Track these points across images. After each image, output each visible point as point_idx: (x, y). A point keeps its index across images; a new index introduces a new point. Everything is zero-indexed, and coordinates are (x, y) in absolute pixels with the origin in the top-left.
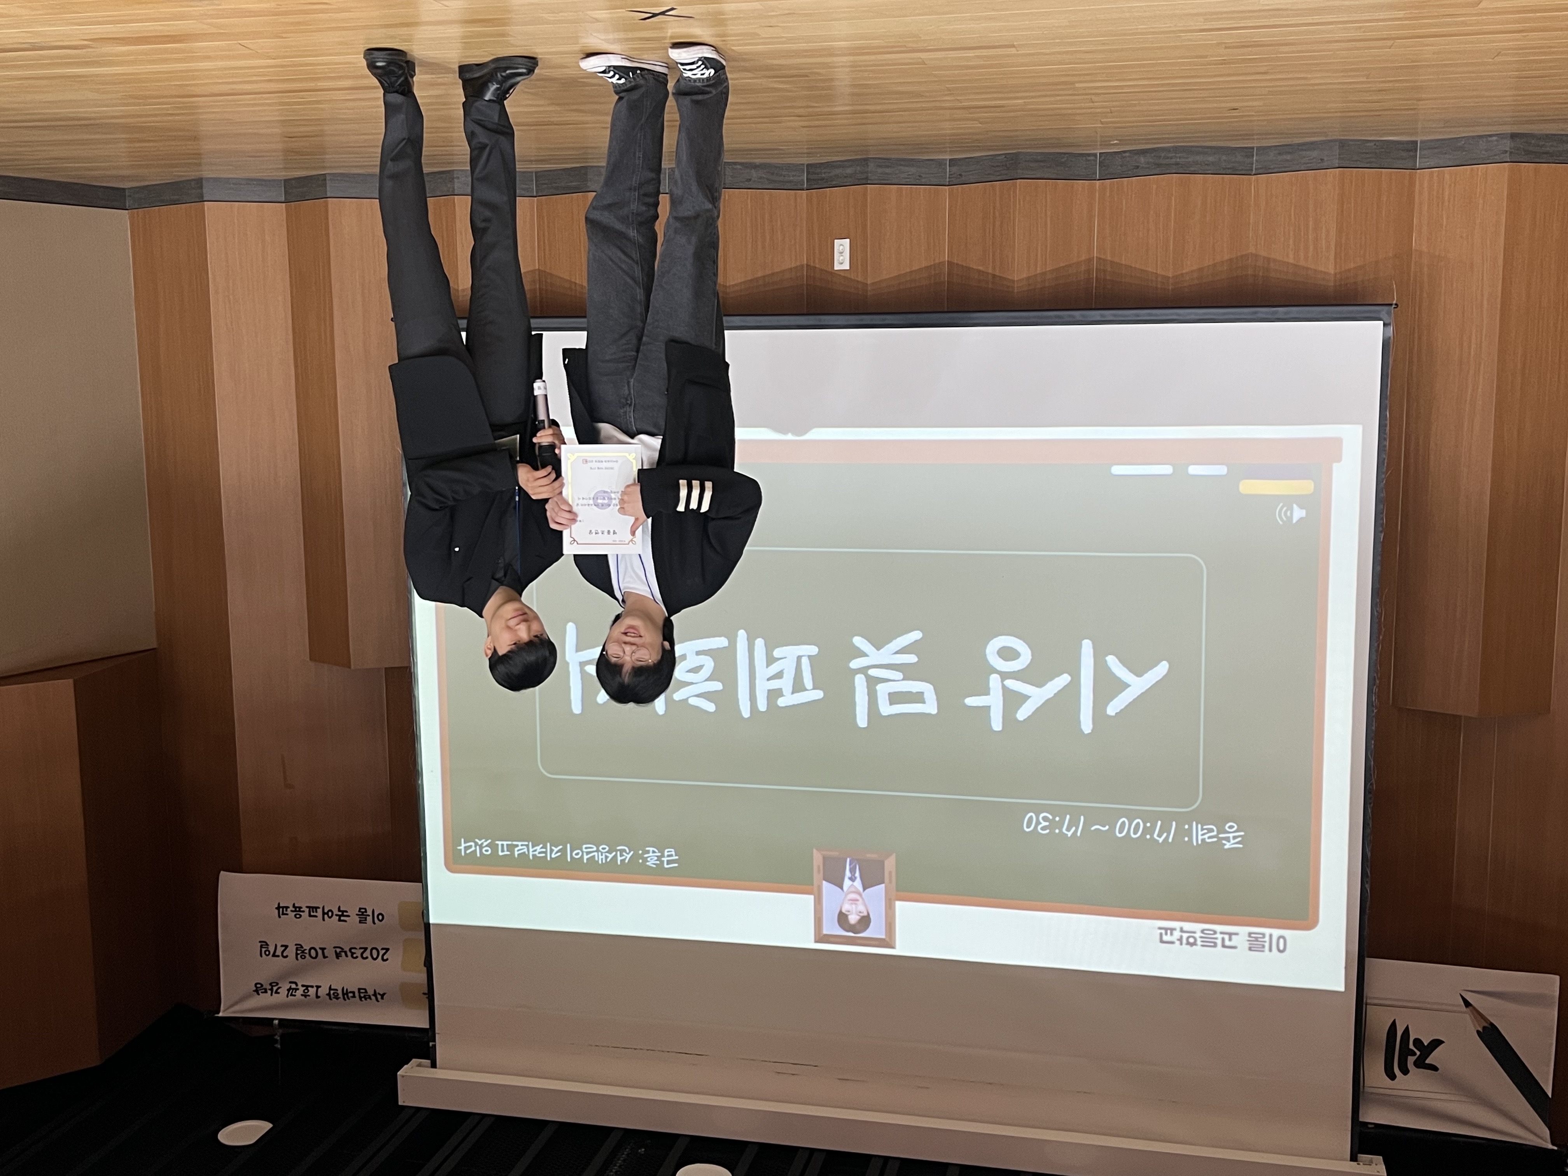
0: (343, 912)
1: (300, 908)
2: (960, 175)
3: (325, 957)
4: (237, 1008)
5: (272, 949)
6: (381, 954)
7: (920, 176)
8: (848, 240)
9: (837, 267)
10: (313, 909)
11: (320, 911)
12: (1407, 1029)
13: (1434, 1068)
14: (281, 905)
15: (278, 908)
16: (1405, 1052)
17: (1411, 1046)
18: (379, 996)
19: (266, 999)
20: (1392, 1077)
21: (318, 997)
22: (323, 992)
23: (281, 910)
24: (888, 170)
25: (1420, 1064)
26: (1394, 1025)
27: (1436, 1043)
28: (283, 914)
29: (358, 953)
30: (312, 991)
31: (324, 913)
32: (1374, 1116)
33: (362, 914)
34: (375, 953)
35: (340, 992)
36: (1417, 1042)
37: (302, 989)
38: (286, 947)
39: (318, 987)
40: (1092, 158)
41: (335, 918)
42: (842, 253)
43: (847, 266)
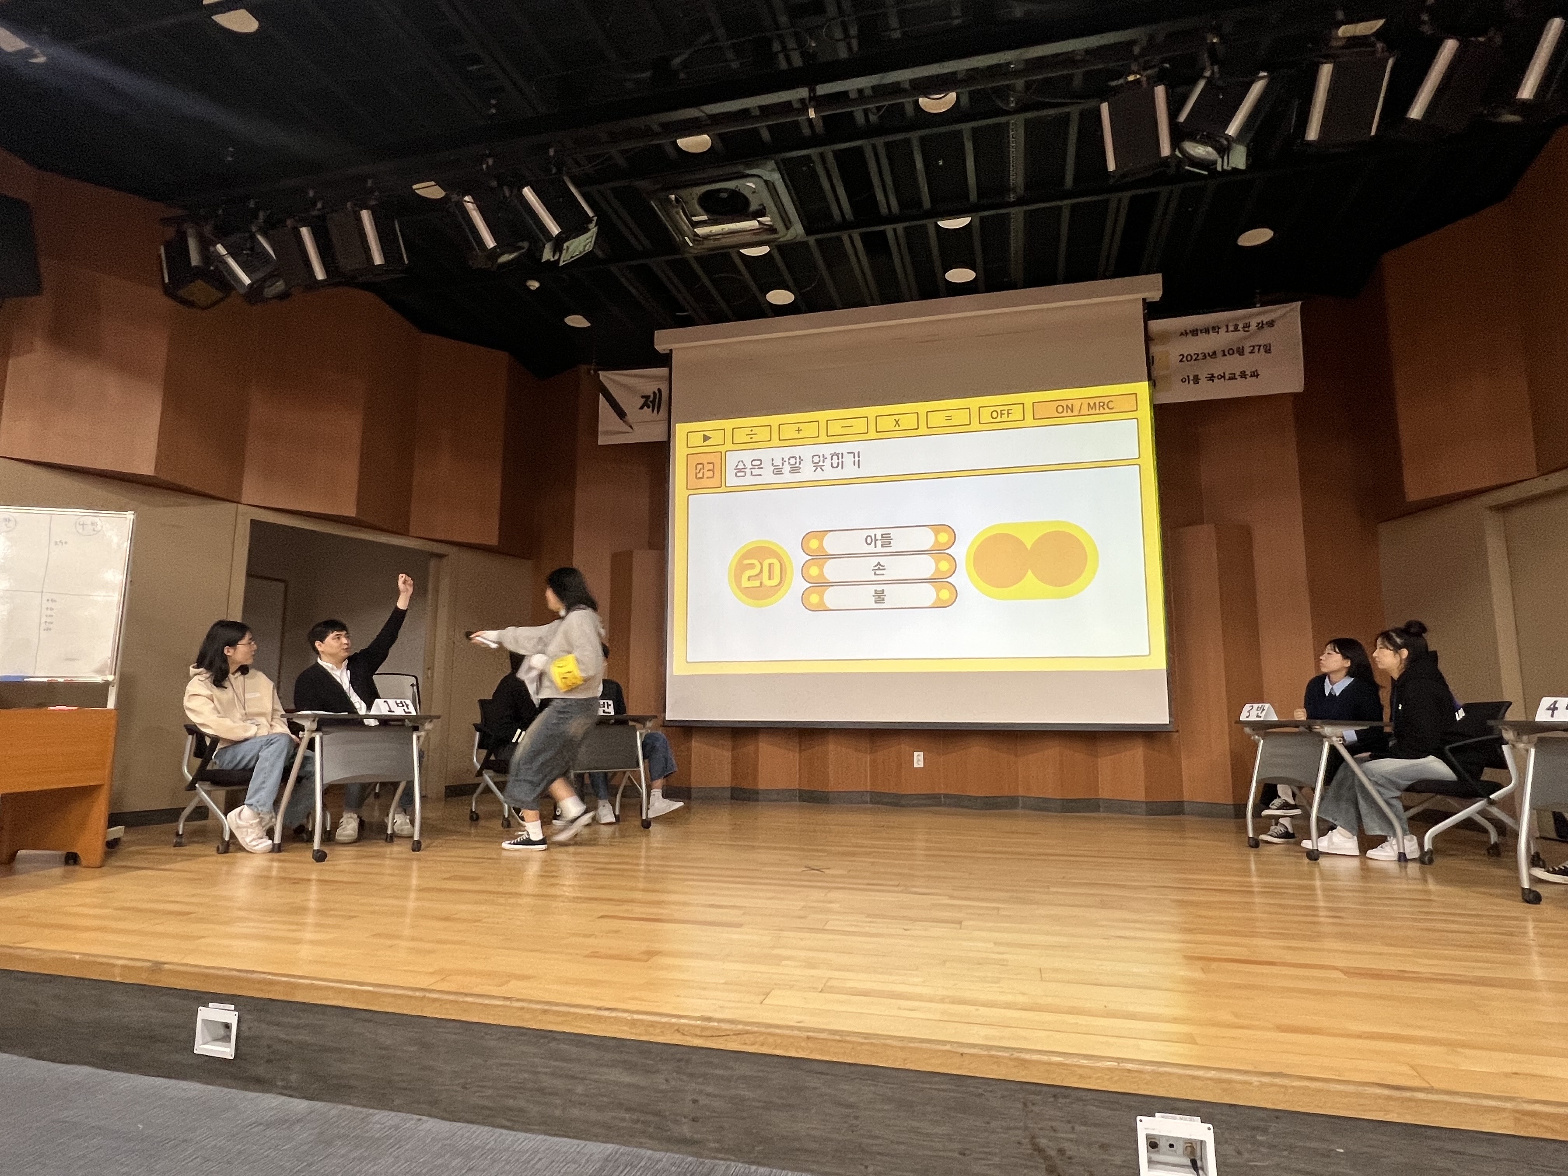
0: (1210, 380)
1: (1241, 378)
2: (861, 796)
3: (1224, 351)
4: (1288, 309)
5: (1262, 349)
6: (1183, 358)
9: (921, 753)
10: (1233, 377)
11: (1227, 377)
12: (653, 411)
13: (643, 397)
14: (1256, 377)
15: (1258, 375)
16: (653, 402)
17: (651, 404)
18: (1185, 334)
19: (1265, 318)
20: (659, 390)
21: (1227, 326)
22: (1223, 330)
23: (1255, 374)
25: (647, 397)
26: (658, 413)
27: (641, 408)
28: (1254, 372)
29: (1200, 356)
30: (1231, 328)
31: (1224, 377)
32: (664, 371)
33: (1196, 380)
34: (1189, 358)
35: (1211, 331)
36: (648, 407)
37: (1239, 328)
38: (1252, 352)
39: (1227, 331)
40: (799, 800)
41: (1216, 375)
42: (919, 760)
43: (916, 754)
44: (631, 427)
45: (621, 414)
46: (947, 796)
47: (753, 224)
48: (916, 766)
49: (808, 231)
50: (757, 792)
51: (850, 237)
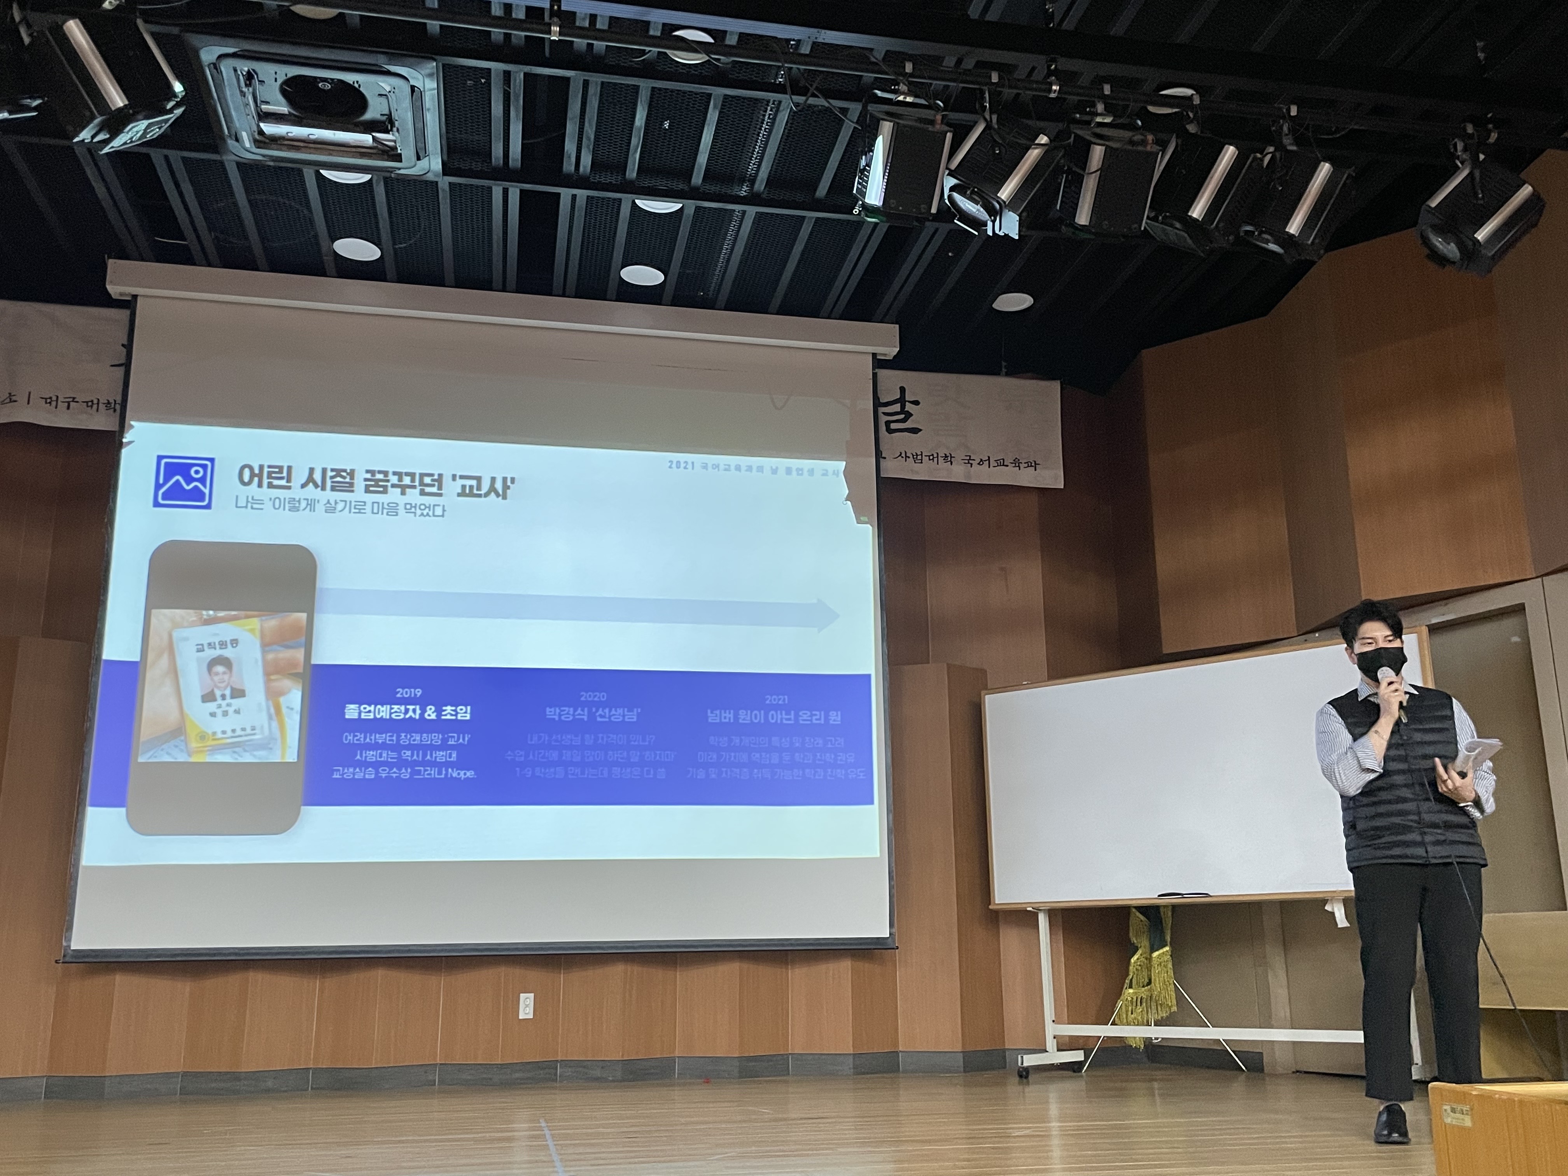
2: (426, 1072)
7: (459, 1071)
8: (520, 1017)
9: (531, 995)
24: (485, 1076)
40: (314, 1086)
42: (527, 1007)
43: (523, 996)
47: (366, 139)
48: (521, 1016)
49: (447, 170)
51: (506, 192)
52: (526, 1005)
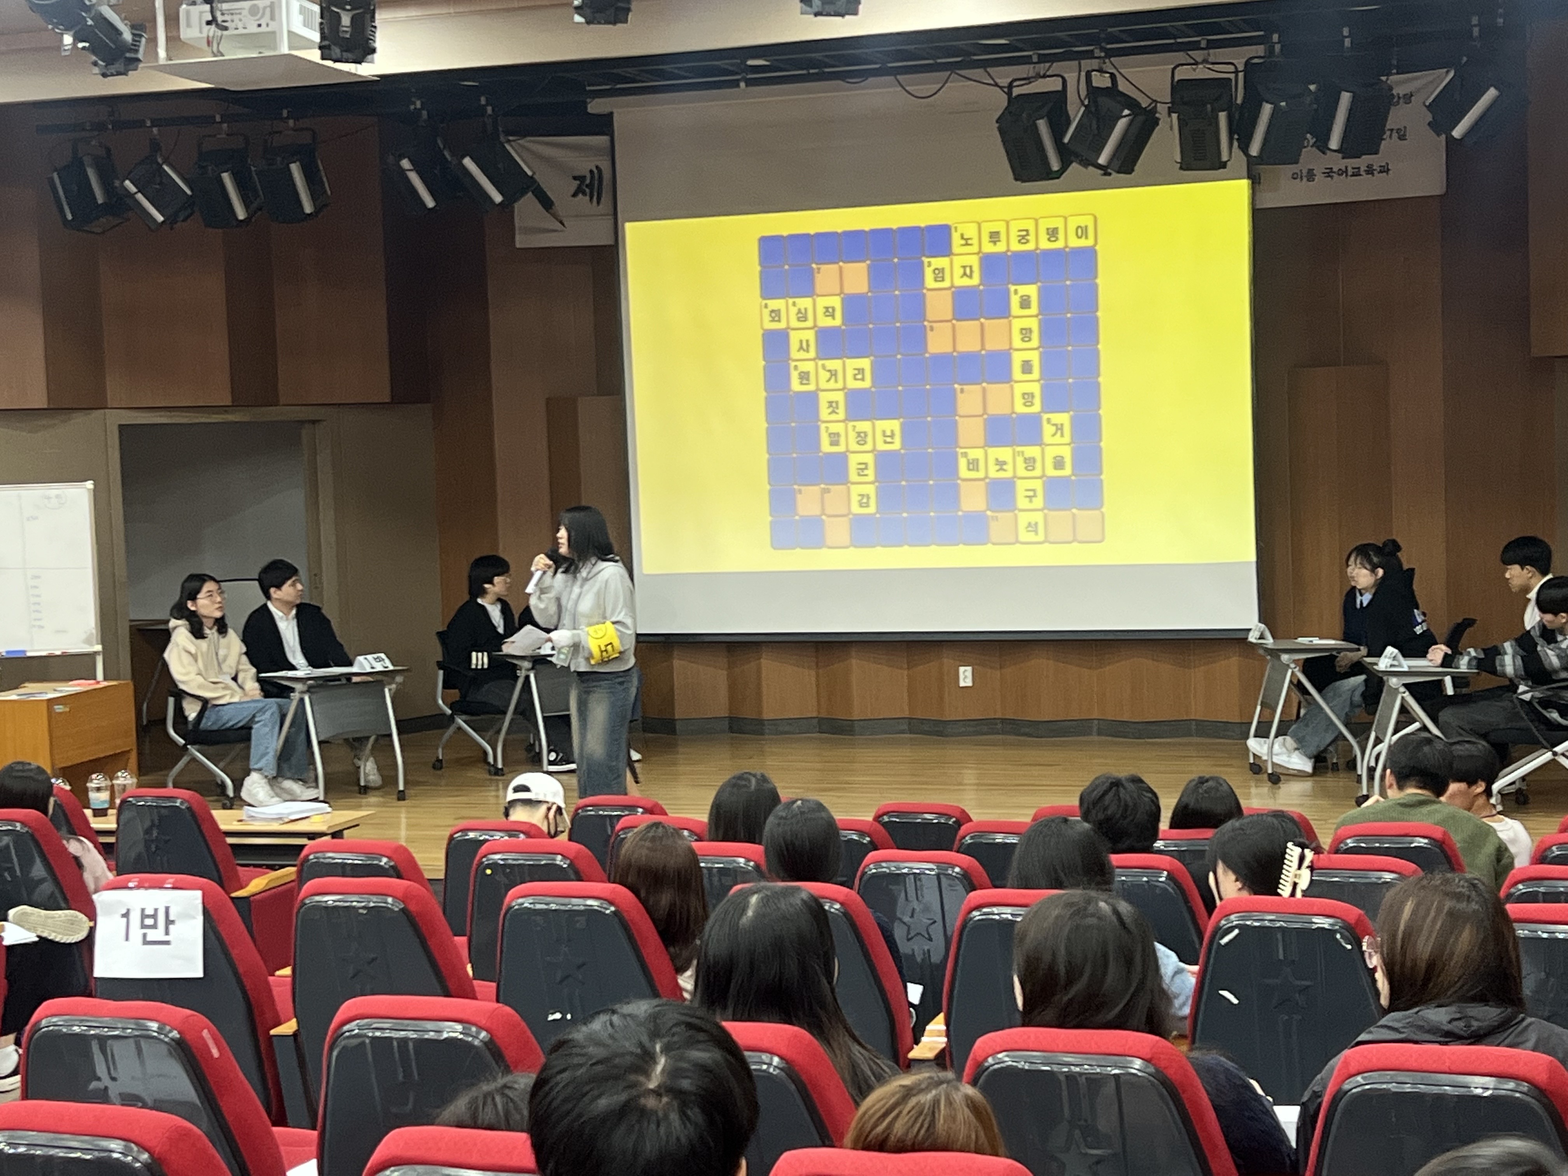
0: (1329, 176)
1: (1368, 174)
4: (1431, 78)
5: (1395, 135)
9: (969, 669)
10: (1356, 175)
11: (1350, 173)
12: (591, 200)
13: (575, 178)
14: (1385, 174)
15: (1388, 170)
16: (590, 186)
17: (588, 190)
19: (1403, 90)
20: (597, 167)
23: (1385, 170)
25: (582, 179)
26: (598, 203)
27: (575, 195)
28: (1383, 166)
31: (1346, 172)
32: (603, 140)
33: (1311, 176)
36: (584, 194)
41: (1335, 170)
42: (966, 677)
43: (962, 669)
44: (562, 223)
45: (547, 203)
46: (1003, 721)
48: (962, 684)
50: (760, 722)
52: (966, 676)
